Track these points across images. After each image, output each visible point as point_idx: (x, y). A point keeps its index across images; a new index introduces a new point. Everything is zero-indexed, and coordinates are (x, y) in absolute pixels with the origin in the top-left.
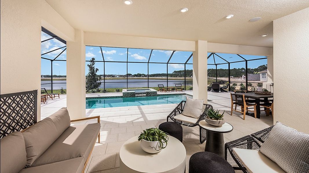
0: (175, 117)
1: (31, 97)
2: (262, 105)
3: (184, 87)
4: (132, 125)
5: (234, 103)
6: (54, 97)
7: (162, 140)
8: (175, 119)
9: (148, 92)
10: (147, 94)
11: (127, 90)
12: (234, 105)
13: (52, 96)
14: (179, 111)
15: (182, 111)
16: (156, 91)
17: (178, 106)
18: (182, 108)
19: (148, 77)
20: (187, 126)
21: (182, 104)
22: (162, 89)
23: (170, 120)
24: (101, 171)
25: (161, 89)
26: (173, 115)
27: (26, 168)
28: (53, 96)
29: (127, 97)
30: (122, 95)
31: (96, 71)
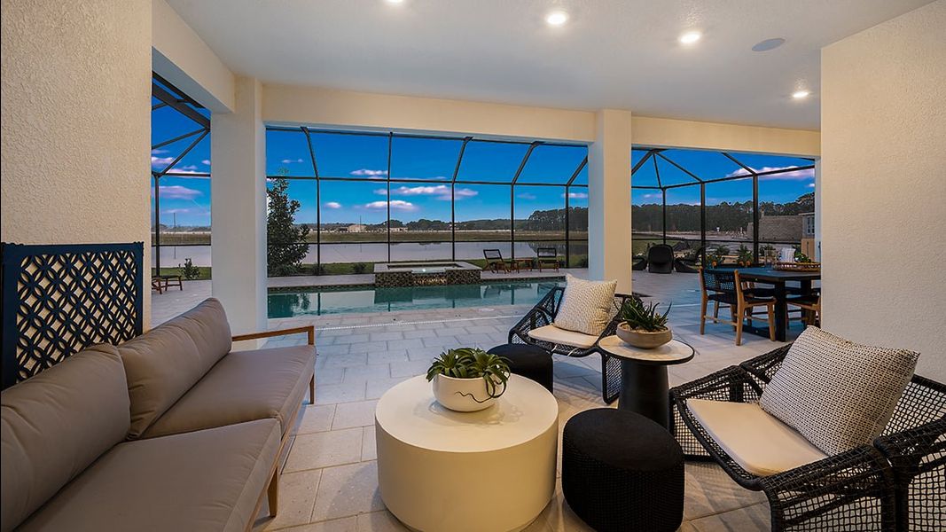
0: (532, 333)
1: (129, 260)
2: (793, 301)
3: (564, 259)
4: (406, 360)
5: (711, 298)
6: (167, 285)
7: (493, 377)
8: (532, 339)
9: (452, 271)
10: (448, 279)
11: (389, 267)
12: (712, 304)
13: (159, 284)
14: (545, 317)
15: (554, 315)
16: (478, 268)
17: (542, 302)
18: (553, 306)
19: (453, 230)
20: (566, 355)
21: (553, 298)
22: (497, 265)
23: (516, 339)
24: (323, 468)
25: (492, 264)
26: (527, 326)
27: (127, 441)
28: (163, 284)
29: (389, 286)
30: (374, 282)
31: (293, 208)
